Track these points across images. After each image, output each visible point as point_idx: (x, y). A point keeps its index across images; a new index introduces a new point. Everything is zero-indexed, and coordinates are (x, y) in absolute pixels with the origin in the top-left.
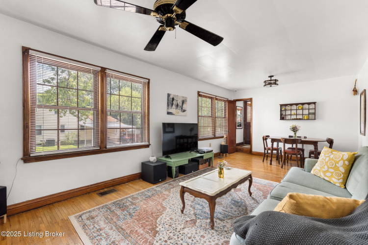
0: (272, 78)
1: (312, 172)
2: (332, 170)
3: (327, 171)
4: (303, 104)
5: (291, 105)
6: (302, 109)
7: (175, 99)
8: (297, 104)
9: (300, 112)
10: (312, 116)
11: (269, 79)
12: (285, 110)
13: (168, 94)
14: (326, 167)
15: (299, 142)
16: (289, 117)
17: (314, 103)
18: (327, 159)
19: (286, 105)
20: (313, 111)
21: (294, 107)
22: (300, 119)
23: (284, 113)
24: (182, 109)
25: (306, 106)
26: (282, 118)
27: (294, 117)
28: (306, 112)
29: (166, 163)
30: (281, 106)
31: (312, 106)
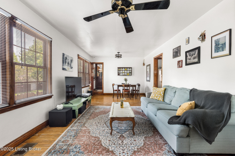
0: (119, 54)
1: (151, 97)
2: (159, 95)
3: (158, 96)
4: (127, 68)
5: (122, 68)
6: (127, 70)
7: (67, 58)
8: (125, 68)
9: (126, 72)
10: (131, 74)
11: (118, 54)
12: (120, 70)
13: (63, 54)
14: (157, 95)
15: (130, 86)
16: (121, 74)
17: (131, 68)
18: (157, 91)
19: (120, 68)
20: (130, 72)
21: (124, 69)
22: (126, 75)
23: (119, 72)
24: (71, 66)
25: (128, 69)
26: (119, 75)
27: (123, 74)
28: (128, 72)
29: (72, 108)
30: (118, 68)
31: (130, 69)
